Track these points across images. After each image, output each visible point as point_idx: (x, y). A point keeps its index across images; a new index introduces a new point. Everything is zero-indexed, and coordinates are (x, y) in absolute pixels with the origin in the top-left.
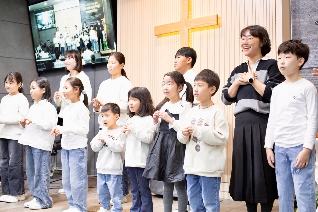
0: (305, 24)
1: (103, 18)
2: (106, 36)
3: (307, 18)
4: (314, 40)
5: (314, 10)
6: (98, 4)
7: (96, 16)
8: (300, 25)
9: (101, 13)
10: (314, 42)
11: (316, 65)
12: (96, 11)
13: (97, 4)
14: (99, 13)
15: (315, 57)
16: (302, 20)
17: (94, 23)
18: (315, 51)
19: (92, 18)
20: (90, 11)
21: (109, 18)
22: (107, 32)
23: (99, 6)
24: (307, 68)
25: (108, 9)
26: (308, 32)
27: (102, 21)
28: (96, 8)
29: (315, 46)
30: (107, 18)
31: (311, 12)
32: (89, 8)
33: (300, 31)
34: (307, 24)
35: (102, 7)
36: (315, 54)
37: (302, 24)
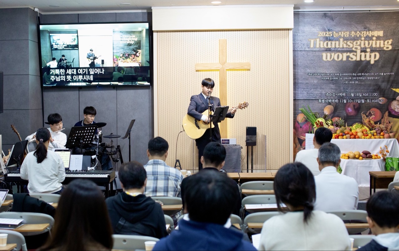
0: (301, 73)
1: (140, 49)
2: (141, 64)
3: (303, 70)
4: (307, 83)
5: (306, 66)
6: (136, 37)
7: (132, 47)
8: (298, 74)
9: (138, 45)
10: (307, 85)
11: (307, 98)
12: (132, 42)
13: (134, 38)
14: (135, 45)
15: (307, 93)
16: (299, 71)
17: (129, 52)
18: (307, 90)
19: (126, 47)
20: (126, 42)
21: (146, 50)
22: (142, 60)
23: (136, 39)
24: (302, 99)
25: (146, 43)
26: (304, 79)
27: (138, 51)
28: (132, 41)
29: (307, 87)
30: (144, 50)
31: (305, 67)
32: (125, 39)
33: (298, 77)
34: (302, 74)
35: (140, 41)
36: (307, 91)
37: (299, 73)
